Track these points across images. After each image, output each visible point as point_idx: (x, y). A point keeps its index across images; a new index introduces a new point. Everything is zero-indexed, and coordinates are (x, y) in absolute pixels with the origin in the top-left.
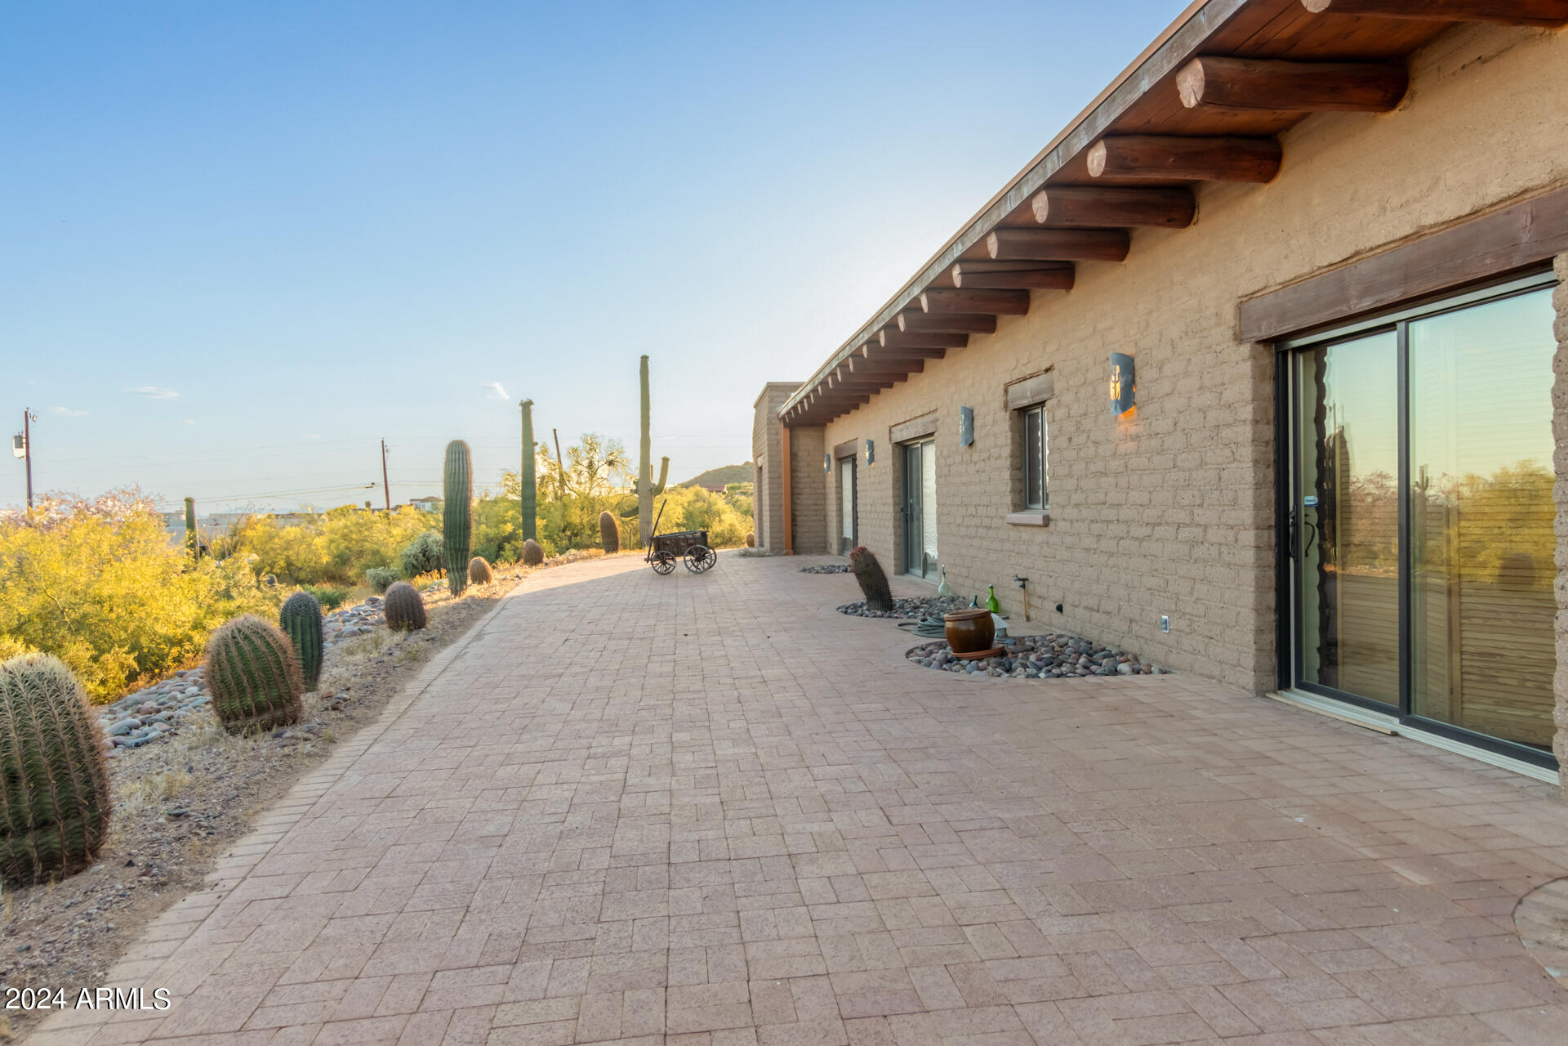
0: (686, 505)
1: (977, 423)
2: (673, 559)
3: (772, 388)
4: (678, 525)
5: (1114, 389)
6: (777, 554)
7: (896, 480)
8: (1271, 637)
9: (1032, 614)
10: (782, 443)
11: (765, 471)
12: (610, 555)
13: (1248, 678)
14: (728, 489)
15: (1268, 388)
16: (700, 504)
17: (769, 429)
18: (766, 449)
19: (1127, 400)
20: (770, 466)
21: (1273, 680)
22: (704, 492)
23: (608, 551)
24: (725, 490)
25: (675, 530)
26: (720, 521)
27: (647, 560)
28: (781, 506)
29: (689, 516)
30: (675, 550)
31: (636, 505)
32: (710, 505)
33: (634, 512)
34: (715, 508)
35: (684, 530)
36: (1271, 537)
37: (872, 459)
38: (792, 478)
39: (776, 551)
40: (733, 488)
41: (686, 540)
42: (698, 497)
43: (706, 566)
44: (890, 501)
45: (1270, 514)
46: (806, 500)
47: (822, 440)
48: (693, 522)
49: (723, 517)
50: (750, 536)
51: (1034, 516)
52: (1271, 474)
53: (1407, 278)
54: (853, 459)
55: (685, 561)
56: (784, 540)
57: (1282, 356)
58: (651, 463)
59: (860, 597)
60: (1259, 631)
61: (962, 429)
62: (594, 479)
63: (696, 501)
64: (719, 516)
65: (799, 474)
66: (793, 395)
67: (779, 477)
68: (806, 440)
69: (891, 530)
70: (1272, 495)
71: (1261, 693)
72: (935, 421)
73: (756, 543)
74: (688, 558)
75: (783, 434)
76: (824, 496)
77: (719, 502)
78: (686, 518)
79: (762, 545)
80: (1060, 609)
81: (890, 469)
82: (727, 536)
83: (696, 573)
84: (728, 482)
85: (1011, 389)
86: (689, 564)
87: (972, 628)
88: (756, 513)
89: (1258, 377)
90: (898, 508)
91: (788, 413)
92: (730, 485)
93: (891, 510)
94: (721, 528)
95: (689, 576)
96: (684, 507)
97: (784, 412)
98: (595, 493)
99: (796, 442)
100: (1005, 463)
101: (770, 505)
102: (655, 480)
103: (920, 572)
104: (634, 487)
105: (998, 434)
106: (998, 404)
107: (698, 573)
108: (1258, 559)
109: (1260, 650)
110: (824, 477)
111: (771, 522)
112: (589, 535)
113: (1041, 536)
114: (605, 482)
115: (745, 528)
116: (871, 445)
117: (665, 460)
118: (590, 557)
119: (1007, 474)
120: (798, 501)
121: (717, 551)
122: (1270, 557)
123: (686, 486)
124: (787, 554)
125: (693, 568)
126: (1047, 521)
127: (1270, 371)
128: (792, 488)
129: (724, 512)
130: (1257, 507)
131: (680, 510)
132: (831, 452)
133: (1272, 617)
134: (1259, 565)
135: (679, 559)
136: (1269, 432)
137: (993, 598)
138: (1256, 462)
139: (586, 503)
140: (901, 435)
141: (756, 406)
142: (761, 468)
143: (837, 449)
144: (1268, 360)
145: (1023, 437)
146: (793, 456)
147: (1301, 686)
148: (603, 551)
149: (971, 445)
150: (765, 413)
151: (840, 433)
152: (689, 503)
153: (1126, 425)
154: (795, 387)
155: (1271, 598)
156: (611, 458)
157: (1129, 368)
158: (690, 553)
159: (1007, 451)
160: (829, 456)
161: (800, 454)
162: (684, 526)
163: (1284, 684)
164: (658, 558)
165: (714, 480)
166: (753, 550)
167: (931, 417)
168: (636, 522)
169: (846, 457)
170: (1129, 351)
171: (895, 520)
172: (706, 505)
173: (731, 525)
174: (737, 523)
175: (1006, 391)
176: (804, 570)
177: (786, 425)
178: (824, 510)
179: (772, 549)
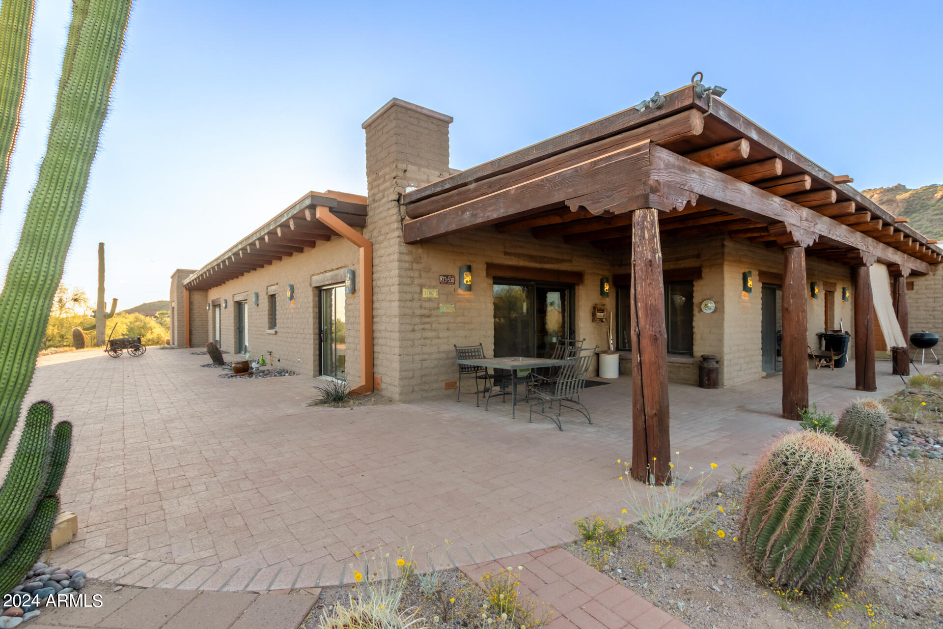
0: (129, 324)
1: (259, 298)
2: (121, 350)
3: (179, 272)
4: (123, 335)
5: (289, 294)
6: (181, 348)
7: (235, 316)
8: (317, 362)
9: (273, 363)
10: (185, 297)
11: (176, 309)
12: (79, 350)
13: (312, 373)
14: (159, 314)
15: (317, 299)
16: (138, 323)
17: (177, 290)
18: (176, 300)
19: (292, 298)
20: (178, 307)
21: (318, 373)
22: (142, 317)
23: (77, 348)
24: (157, 315)
25: (121, 337)
26: (152, 332)
27: (106, 351)
28: (184, 326)
29: (130, 330)
30: (122, 346)
31: (94, 324)
32: (145, 324)
33: (94, 327)
34: (148, 326)
35: (127, 337)
36: (317, 336)
37: (226, 307)
38: (190, 313)
39: (180, 346)
40: (162, 314)
41: (129, 341)
42: (137, 320)
43: (140, 353)
44: (233, 324)
45: (317, 331)
46: (197, 323)
47: (206, 296)
48: (134, 333)
49: (153, 331)
50: (167, 340)
51: (273, 331)
52: (317, 321)
53: (332, 279)
54: (219, 305)
55: (128, 351)
56: (185, 341)
57: (320, 291)
58: (105, 300)
59: (211, 361)
60: (314, 361)
61: (254, 300)
62: (63, 309)
63: (136, 321)
64: (151, 330)
65: (194, 312)
66: (191, 275)
67: (183, 313)
68: (197, 297)
69: (233, 336)
70: (318, 326)
71: (315, 377)
72: (248, 295)
73: (171, 343)
74: (130, 350)
75: (185, 293)
76: (207, 321)
77: (151, 322)
78: (129, 331)
79: (174, 344)
80: (279, 360)
81: (233, 312)
82: (156, 340)
83: (134, 356)
84: (159, 310)
85: (269, 288)
86: (130, 352)
87: (241, 366)
88: (171, 328)
89: (314, 296)
90: (236, 327)
91: (188, 284)
92: (161, 312)
93: (233, 328)
94: (152, 336)
95: (130, 358)
96: (127, 325)
97: (185, 283)
98: (64, 316)
99: (192, 297)
100: (266, 313)
101: (178, 325)
102: (108, 310)
103: (243, 352)
104: (93, 314)
105: (264, 302)
106: (264, 293)
107: (135, 356)
108: (314, 342)
109: (314, 366)
110: (207, 313)
111: (178, 333)
112: (59, 341)
113: (275, 337)
114: (71, 311)
115: (166, 336)
116: (226, 302)
117: (115, 300)
118: (67, 351)
119: (267, 316)
120: (193, 324)
121: (147, 347)
122: (317, 342)
123: (130, 312)
124: (187, 348)
125: (132, 354)
126: (276, 333)
127: (317, 294)
128: (190, 318)
129: (154, 328)
130: (314, 329)
131: (125, 326)
132: (211, 303)
133: (318, 357)
134: (314, 344)
135: (125, 351)
136: (317, 310)
137: (263, 359)
138: (314, 318)
139: (57, 322)
140: (238, 298)
141: (172, 278)
142: (173, 308)
143: (213, 301)
144: (317, 292)
145: (272, 304)
146: (191, 303)
147: (324, 374)
148: (74, 348)
149: (258, 305)
150: (176, 282)
151: (215, 294)
152: (131, 323)
153: (292, 304)
154: (193, 272)
155: (317, 352)
156: (76, 297)
157: (292, 288)
158: (131, 347)
159: (267, 309)
160: (209, 304)
161: (194, 302)
162: (127, 335)
163: (320, 374)
164: (111, 350)
165: (148, 310)
166: (168, 346)
167: (246, 293)
168: (95, 333)
169: (216, 305)
170: (292, 283)
171: (235, 332)
172: (142, 324)
173: (158, 335)
174: (162, 334)
175: (267, 288)
176: (192, 354)
177: (186, 289)
178: (207, 328)
179: (178, 345)
